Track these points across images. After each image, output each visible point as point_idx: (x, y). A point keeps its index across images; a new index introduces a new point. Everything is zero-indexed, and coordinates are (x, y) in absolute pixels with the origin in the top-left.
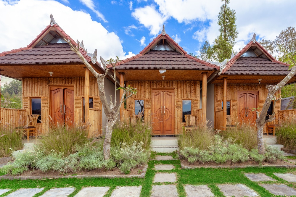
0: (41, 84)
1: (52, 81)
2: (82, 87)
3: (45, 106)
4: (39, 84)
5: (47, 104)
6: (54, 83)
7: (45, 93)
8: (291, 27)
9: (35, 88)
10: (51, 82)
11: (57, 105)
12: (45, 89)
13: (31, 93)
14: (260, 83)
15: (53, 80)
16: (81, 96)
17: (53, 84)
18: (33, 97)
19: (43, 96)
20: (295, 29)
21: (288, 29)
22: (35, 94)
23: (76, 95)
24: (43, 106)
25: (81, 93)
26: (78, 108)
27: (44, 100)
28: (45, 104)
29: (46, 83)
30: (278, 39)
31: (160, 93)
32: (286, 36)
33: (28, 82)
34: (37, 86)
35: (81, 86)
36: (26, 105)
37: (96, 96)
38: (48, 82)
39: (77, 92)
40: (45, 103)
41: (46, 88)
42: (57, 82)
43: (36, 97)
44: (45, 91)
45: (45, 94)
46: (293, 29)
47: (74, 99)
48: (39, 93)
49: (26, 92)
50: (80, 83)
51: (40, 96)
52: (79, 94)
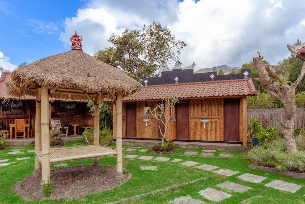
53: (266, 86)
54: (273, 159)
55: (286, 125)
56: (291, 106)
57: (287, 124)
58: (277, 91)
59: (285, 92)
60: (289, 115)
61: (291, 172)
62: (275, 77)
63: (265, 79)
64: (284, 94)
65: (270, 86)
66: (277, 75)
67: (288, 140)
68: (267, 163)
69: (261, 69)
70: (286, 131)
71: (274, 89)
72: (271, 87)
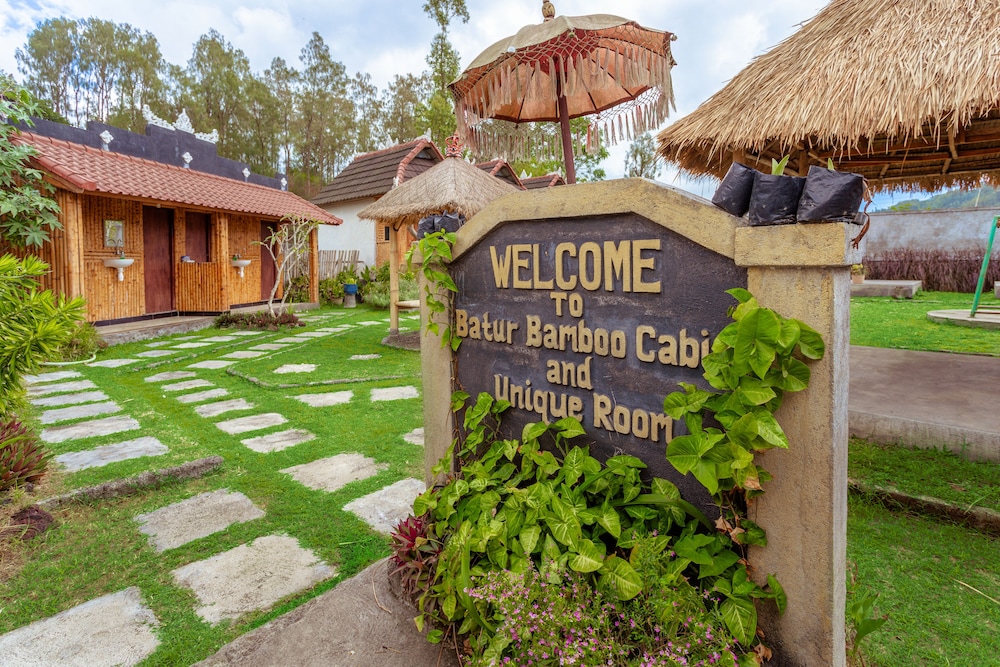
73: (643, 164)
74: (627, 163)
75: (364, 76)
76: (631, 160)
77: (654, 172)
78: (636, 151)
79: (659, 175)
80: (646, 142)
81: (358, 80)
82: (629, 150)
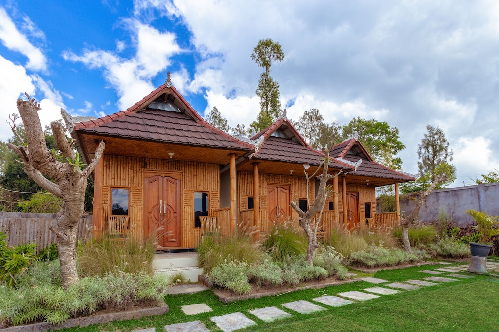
0: (131, 167)
1: (150, 164)
2: (194, 175)
3: (138, 202)
4: (128, 167)
5: (141, 199)
6: (153, 166)
7: (137, 181)
8: (315, 109)
9: (122, 172)
10: (148, 166)
11: (154, 201)
12: (137, 175)
13: (113, 180)
14: (368, 184)
15: (151, 162)
16: (192, 188)
17: (151, 168)
18: (118, 186)
19: (135, 185)
20: (320, 111)
21: (312, 110)
22: (122, 182)
23: (186, 188)
24: (134, 201)
25: (192, 185)
26: (189, 207)
27: (136, 192)
28: (137, 199)
29: (141, 166)
30: (302, 120)
31: (274, 190)
32: (311, 118)
33: (109, 162)
34: (125, 170)
35: (192, 174)
36: (105, 199)
37: (214, 190)
38: (143, 164)
39: (188, 182)
40: (138, 197)
41: (140, 174)
42: (158, 165)
43: (123, 186)
44: (137, 179)
45: (137, 183)
46: (318, 111)
47: (183, 192)
48: (127, 180)
49: (106, 178)
50: (192, 170)
51: (130, 185)
52: (190, 187)
53: (39, 163)
54: (42, 304)
55: (65, 238)
56: (79, 206)
57: (67, 237)
58: (59, 177)
59: (75, 181)
60: (73, 221)
61: (76, 319)
62: (64, 149)
63: (40, 150)
64: (73, 185)
65: (47, 166)
66: (69, 147)
67: (66, 264)
68: (28, 316)
69: (35, 127)
70: (65, 248)
71: (54, 172)
72: (49, 168)
73: (435, 153)
74: (419, 153)
75: (241, 126)
76: (423, 151)
77: (446, 158)
78: (428, 144)
79: (451, 160)
80: (436, 137)
81: (238, 129)
82: (421, 144)
